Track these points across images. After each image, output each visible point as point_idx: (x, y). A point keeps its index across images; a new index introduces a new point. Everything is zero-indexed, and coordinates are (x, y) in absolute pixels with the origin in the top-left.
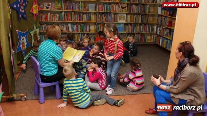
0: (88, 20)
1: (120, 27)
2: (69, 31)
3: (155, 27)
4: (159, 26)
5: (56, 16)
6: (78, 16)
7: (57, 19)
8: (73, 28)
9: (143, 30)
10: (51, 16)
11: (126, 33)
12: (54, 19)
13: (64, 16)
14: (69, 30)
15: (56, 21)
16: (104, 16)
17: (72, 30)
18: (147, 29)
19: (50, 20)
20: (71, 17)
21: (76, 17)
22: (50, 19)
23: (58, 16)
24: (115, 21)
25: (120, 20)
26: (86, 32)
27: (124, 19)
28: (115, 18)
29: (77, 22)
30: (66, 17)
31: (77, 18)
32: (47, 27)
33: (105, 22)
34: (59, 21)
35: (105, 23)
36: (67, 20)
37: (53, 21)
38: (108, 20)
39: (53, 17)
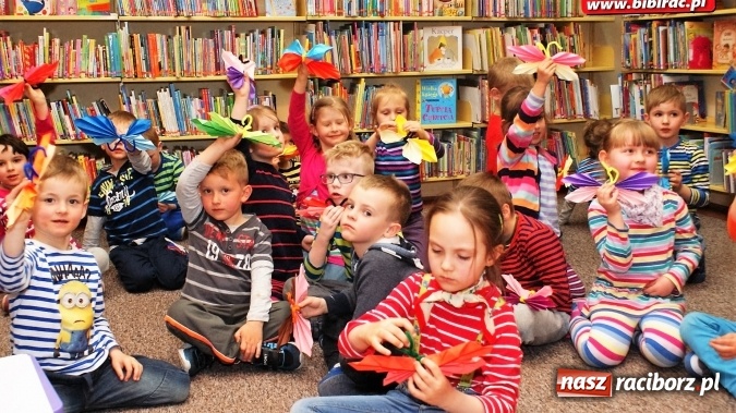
0: (263, 62)
1: (434, 96)
2: (163, 131)
3: (615, 91)
4: (634, 77)
5: (82, 51)
6: (206, 45)
7: (92, 68)
8: (181, 116)
9: (557, 107)
10: (56, 50)
11: (472, 129)
12: (72, 64)
13: (132, 47)
14: (163, 127)
15: (84, 79)
16: (350, 43)
17: (180, 126)
18: (572, 99)
19: (50, 76)
20: (170, 56)
21: (199, 50)
23: (97, 49)
24: (410, 65)
25: (431, 59)
27: (452, 56)
28: (409, 48)
29: (203, 78)
30: (142, 55)
31: (205, 56)
33: (357, 75)
34: (103, 79)
35: (357, 80)
36: (149, 68)
37: (67, 80)
38: (371, 62)
39: (68, 55)
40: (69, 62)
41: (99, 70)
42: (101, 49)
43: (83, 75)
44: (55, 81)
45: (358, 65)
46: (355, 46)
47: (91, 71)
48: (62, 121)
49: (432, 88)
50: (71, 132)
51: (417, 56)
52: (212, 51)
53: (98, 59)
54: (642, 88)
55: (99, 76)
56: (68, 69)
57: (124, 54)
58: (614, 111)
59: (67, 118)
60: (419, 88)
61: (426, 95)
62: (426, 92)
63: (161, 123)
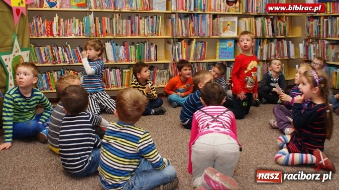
0: (152, 31)
1: (225, 47)
2: (108, 60)
3: (301, 46)
4: (311, 40)
5: (73, 24)
6: (127, 23)
7: (77, 32)
8: (116, 54)
9: (276, 53)
10: (62, 24)
12: (68, 30)
13: (95, 23)
14: (107, 58)
15: (73, 37)
16: (190, 23)
17: (115, 58)
18: (283, 50)
19: (59, 35)
20: (112, 27)
21: (124, 25)
22: (59, 31)
23: (79, 24)
24: (215, 33)
25: (224, 30)
26: (148, 62)
27: (233, 30)
28: (215, 26)
29: (125, 37)
30: (99, 27)
31: (127, 27)
32: (52, 52)
33: (192, 37)
34: (82, 37)
35: (192, 39)
36: (102, 33)
37: (66, 37)
38: (198, 32)
39: (67, 26)
40: (67, 29)
41: (80, 33)
42: (81, 23)
43: (73, 35)
44: (61, 37)
45: (193, 33)
46: (192, 25)
47: (76, 33)
48: (63, 55)
49: (224, 43)
50: (67, 60)
51: (218, 30)
52: (130, 25)
53: (80, 28)
54: (314, 45)
55: (80, 36)
56: (66, 32)
57: (91, 26)
58: (301, 55)
59: (65, 54)
60: (218, 44)
61: (222, 46)
62: (221, 45)
63: (107, 57)
